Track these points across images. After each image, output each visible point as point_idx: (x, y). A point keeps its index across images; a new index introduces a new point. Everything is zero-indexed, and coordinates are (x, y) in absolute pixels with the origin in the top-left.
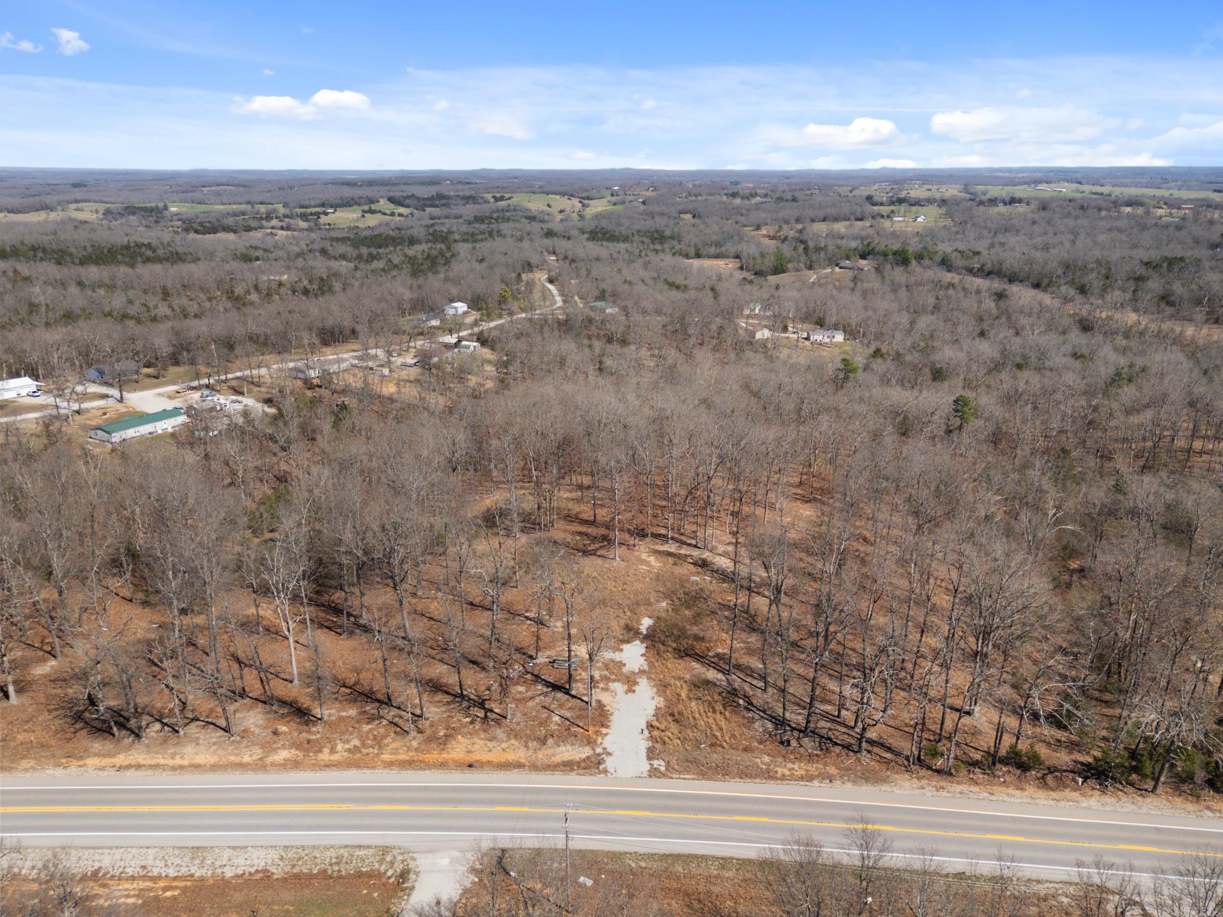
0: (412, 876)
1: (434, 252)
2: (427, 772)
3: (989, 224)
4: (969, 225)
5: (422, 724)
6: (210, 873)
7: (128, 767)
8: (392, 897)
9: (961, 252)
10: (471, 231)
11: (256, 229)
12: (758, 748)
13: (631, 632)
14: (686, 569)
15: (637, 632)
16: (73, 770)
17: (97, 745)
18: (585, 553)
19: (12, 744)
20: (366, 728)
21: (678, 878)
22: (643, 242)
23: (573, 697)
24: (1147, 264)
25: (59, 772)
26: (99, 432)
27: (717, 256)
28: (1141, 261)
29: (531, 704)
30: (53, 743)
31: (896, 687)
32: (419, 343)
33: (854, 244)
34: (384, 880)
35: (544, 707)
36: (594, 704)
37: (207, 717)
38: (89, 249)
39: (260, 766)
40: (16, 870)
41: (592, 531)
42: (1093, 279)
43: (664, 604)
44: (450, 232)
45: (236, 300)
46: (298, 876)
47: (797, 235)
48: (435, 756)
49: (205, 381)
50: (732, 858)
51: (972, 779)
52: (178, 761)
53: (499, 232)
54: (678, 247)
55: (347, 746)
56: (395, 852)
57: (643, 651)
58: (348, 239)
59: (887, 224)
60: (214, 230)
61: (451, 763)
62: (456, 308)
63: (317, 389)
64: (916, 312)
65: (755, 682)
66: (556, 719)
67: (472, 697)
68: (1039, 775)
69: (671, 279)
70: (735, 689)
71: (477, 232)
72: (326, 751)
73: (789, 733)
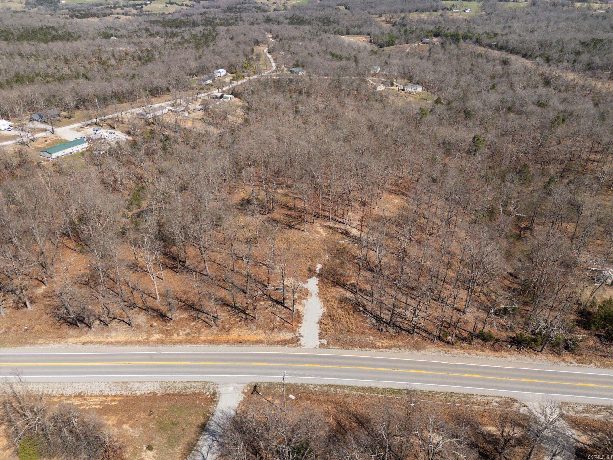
0: (218, 395)
1: (206, 32)
2: (221, 346)
3: (504, 15)
4: (493, 15)
5: (219, 322)
6: (130, 394)
7: (87, 343)
8: (209, 405)
9: (488, 34)
10: (225, 17)
11: (109, 15)
12: (368, 333)
13: (311, 272)
14: (337, 237)
15: (315, 272)
16: (62, 344)
17: (72, 331)
18: (291, 227)
19: (33, 331)
20: (193, 324)
21: (332, 395)
22: (318, 25)
23: (286, 307)
24: (583, 43)
25: (56, 345)
26: (45, 153)
27: (358, 34)
28: (580, 42)
29: (266, 311)
30: (51, 330)
31: (432, 299)
32: (203, 95)
33: (431, 28)
34: (205, 396)
35: (272, 313)
36: (295, 311)
37: (120, 317)
38: (22, 31)
39: (146, 343)
40: (45, 392)
41: (293, 213)
42: (554, 54)
43: (327, 256)
44: (214, 18)
45: (103, 64)
46: (168, 395)
47: (401, 21)
48: (224, 337)
49: (94, 120)
50: (355, 387)
51: (462, 346)
52: (109, 340)
53: (241, 18)
54: (337, 28)
55: (184, 333)
56: (210, 384)
57: (317, 282)
58: (159, 21)
59: (449, 13)
60: (86, 16)
61: (232, 341)
62: (220, 72)
63: (152, 125)
64: (460, 74)
65: (368, 298)
66: (278, 319)
67: (240, 307)
68: (492, 343)
69: (333, 51)
70: (359, 302)
71: (229, 18)
72: (175, 335)
73: (382, 324)
